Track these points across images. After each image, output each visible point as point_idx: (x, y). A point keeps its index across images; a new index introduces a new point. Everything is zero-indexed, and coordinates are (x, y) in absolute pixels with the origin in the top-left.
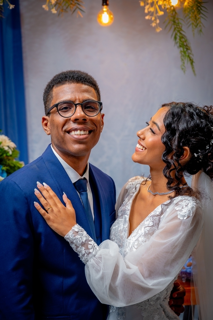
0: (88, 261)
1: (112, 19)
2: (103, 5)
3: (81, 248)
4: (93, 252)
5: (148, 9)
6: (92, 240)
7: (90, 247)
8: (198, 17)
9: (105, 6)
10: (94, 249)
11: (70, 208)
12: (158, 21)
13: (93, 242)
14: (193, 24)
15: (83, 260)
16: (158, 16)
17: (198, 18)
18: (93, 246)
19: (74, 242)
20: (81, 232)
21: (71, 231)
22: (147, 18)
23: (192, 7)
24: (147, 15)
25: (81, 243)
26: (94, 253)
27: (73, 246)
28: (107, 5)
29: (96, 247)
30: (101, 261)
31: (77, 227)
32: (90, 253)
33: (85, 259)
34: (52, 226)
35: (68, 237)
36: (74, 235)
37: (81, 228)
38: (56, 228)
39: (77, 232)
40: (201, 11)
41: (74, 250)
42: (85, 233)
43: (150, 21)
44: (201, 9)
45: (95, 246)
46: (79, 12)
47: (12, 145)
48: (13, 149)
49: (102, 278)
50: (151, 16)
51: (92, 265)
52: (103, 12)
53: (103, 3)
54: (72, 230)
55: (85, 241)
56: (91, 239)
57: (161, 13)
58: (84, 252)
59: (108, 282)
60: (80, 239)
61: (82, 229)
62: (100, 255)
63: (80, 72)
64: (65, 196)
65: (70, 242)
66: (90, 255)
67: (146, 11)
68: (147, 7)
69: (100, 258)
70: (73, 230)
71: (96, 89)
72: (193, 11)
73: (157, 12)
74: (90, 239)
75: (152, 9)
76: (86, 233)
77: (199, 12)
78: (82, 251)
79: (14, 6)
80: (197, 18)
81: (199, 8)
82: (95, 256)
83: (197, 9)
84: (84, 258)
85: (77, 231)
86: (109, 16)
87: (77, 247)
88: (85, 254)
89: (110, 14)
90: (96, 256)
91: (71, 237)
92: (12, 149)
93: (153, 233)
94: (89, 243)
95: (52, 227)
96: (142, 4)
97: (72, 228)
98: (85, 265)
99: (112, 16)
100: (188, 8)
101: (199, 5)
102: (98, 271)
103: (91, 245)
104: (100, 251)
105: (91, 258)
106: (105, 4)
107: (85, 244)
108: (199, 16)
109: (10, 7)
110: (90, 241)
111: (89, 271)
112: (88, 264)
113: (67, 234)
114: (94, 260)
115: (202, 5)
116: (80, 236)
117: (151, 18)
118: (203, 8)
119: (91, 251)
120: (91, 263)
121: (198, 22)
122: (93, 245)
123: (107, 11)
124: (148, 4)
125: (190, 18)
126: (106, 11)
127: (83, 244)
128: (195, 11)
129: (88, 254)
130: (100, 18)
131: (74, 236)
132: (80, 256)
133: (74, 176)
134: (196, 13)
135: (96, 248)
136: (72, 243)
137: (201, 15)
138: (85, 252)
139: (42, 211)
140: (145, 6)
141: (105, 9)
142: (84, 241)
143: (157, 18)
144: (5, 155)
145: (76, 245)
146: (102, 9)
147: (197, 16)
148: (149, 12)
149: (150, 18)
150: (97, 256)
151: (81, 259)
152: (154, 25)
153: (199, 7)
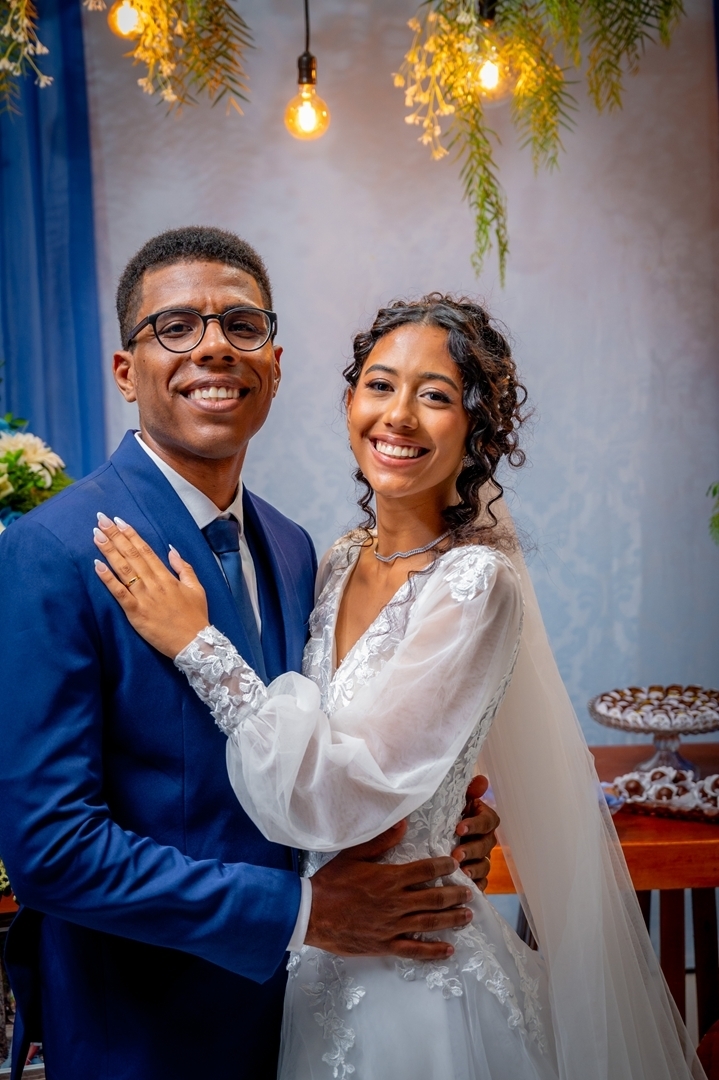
0: (235, 726)
1: (323, 120)
2: (300, 82)
3: (219, 689)
4: (252, 700)
5: (414, 96)
6: (250, 671)
7: (243, 686)
8: (551, 120)
9: (306, 86)
10: (254, 693)
11: (190, 583)
12: (438, 131)
13: (252, 676)
14: (535, 139)
15: (222, 723)
16: (439, 117)
17: (553, 125)
18: (252, 686)
19: (202, 671)
20: (222, 648)
21: (193, 642)
22: (410, 120)
23: (536, 94)
24: (410, 111)
25: (220, 674)
26: (253, 704)
27: (197, 685)
28: (311, 81)
29: (260, 688)
30: (274, 726)
31: (210, 634)
32: (243, 703)
33: (228, 719)
34: (141, 627)
35: (185, 657)
36: (201, 653)
37: (221, 636)
38: (154, 635)
39: (212, 646)
40: (560, 104)
41: (200, 696)
42: (232, 650)
43: (419, 129)
44: (560, 100)
45: (257, 687)
46: (234, 100)
47: (54, 460)
48: (56, 469)
49: (272, 771)
50: (419, 115)
51: (248, 734)
52: (301, 101)
53: (301, 77)
54: (197, 638)
55: (232, 671)
56: (249, 668)
57: (448, 110)
58: (226, 700)
59: (287, 782)
60: (219, 664)
61: (226, 639)
62: (271, 710)
63: (217, 231)
64: (174, 555)
65: (188, 674)
66: (243, 710)
67: (409, 102)
68: (411, 91)
69: (271, 717)
70: (201, 639)
71: (261, 279)
72: (539, 104)
73: (436, 106)
74: (246, 666)
75: (424, 98)
76: (236, 651)
77: (555, 108)
78: (220, 699)
79: (51, 79)
80: (548, 124)
81: (555, 98)
82: (255, 711)
83: (550, 99)
84: (225, 717)
85: (211, 643)
86: (316, 112)
87: (210, 687)
88: (229, 706)
89: (319, 107)
90: (259, 714)
91: (194, 659)
92: (53, 472)
93: (391, 653)
94: (243, 676)
95: (141, 632)
96: (399, 82)
97: (199, 635)
98: (227, 738)
99: (325, 114)
100: (525, 98)
101: (554, 88)
102: (263, 752)
103: (248, 682)
104: (271, 700)
105: (246, 716)
106: (305, 80)
107: (230, 678)
108: (555, 118)
109: (39, 81)
110: (245, 671)
111: (239, 753)
112: (236, 733)
113: (183, 651)
114: (253, 722)
115: (564, 90)
116: (218, 658)
117: (421, 122)
118: (563, 97)
119: (246, 698)
120: (245, 730)
121: (550, 133)
122: (251, 683)
123: (312, 99)
124: (413, 82)
125: (528, 123)
126: (308, 100)
127: (225, 679)
128: (542, 106)
129: (238, 707)
130: (293, 117)
131: (202, 656)
132: (215, 711)
133: (201, 510)
134: (546, 110)
135: (260, 692)
136: (196, 674)
137: (560, 116)
138: (231, 700)
139: (115, 587)
140: (406, 87)
141: (306, 92)
142: (228, 671)
143: (436, 121)
144: (30, 485)
145: (205, 682)
146: (299, 92)
147: (548, 118)
148: (417, 105)
149: (417, 122)
150: (262, 712)
151: (216, 722)
152: (426, 139)
153: (555, 93)
